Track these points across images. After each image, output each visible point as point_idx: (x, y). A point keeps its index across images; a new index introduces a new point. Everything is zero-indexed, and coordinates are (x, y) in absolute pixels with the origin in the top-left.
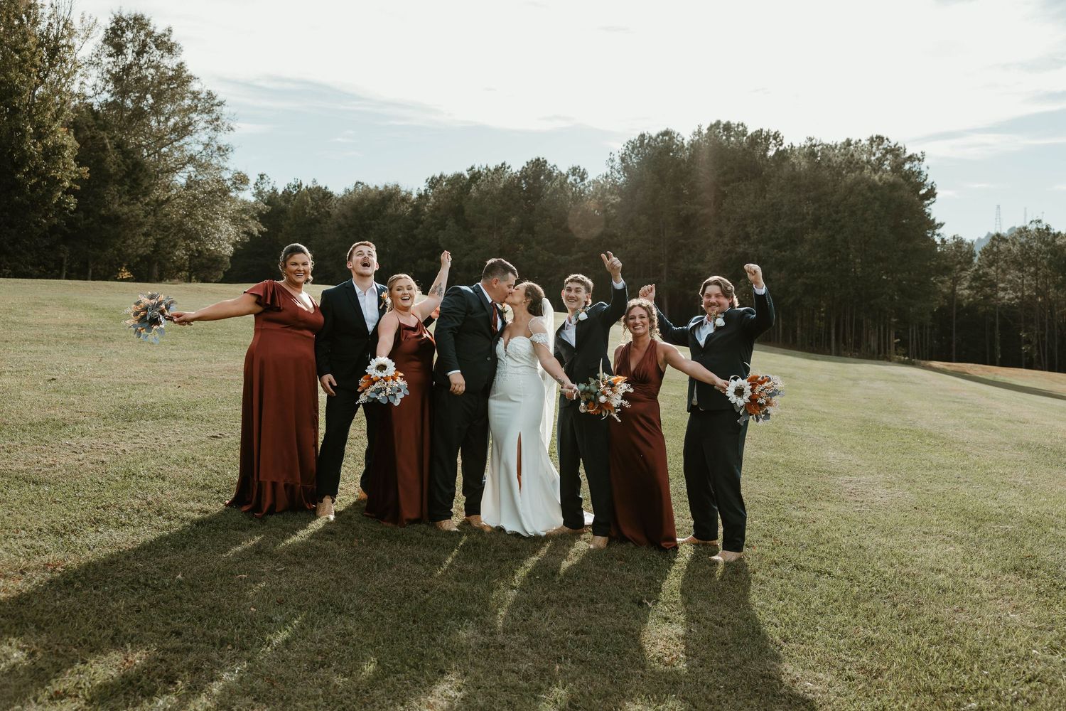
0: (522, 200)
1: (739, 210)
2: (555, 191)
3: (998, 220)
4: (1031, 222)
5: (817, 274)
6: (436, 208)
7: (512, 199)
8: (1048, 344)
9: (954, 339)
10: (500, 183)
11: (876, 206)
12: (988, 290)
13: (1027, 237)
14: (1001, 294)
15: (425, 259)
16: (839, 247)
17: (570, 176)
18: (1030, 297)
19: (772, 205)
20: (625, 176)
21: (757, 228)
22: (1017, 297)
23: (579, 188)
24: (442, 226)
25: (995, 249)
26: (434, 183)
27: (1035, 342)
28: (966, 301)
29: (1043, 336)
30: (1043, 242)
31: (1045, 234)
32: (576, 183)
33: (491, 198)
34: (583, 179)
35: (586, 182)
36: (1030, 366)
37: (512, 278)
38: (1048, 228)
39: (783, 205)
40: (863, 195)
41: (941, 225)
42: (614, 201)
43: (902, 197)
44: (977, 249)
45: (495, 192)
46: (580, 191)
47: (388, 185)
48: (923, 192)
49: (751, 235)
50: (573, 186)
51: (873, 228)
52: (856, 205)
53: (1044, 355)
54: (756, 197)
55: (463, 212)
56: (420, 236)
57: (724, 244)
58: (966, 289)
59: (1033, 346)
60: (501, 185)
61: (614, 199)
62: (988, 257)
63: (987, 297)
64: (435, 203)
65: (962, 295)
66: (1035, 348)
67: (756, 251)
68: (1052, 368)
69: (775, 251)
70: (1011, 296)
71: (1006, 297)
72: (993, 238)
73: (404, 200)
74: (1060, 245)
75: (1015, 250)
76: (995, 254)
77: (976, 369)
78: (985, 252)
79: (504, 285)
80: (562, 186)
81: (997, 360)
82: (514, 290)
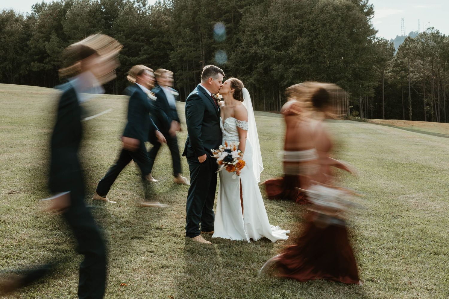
0: (103, 20)
1: (251, 24)
2: (126, 13)
3: (403, 27)
4: (428, 29)
5: (302, 65)
6: (42, 26)
7: (96, 19)
8: (440, 106)
9: (384, 104)
10: (87, 8)
11: (339, 20)
12: (403, 73)
13: (426, 39)
14: (411, 75)
15: (36, 62)
16: (315, 48)
17: (136, 3)
18: (428, 76)
19: (272, 21)
20: (173, 2)
21: (263, 36)
22: (421, 77)
23: (142, 11)
24: (48, 39)
25: (407, 47)
26: (38, 8)
27: (432, 104)
28: (390, 80)
29: (437, 100)
30: (435, 41)
31: (436, 37)
32: (140, 7)
33: (81, 19)
34: (144, 5)
35: (147, 7)
36: (429, 120)
37: (221, 76)
38: (438, 32)
39: (279, 21)
40: (330, 13)
41: (377, 32)
42: (166, 20)
43: (355, 14)
44: (396, 47)
45: (84, 14)
46: (143, 13)
47: (5, 10)
48: (365, 11)
49: (259, 41)
50: (138, 9)
51: (337, 35)
52: (326, 20)
53: (438, 113)
54: (261, 16)
55: (62, 28)
56: (31, 46)
57: (242, 47)
58: (390, 72)
59: (431, 107)
60: (88, 10)
61: (166, 18)
62: (403, 51)
63: (402, 77)
64: (41, 23)
65: (387, 76)
66: (432, 108)
67: (263, 51)
68: (442, 121)
69: (275, 51)
70: (417, 76)
71: (414, 77)
72: (406, 40)
73: (17, 20)
74: (446, 43)
75: (419, 46)
76: (407, 49)
77: (401, 123)
78: (402, 48)
79: (216, 81)
80: (130, 10)
81: (410, 117)
82: (223, 85)
